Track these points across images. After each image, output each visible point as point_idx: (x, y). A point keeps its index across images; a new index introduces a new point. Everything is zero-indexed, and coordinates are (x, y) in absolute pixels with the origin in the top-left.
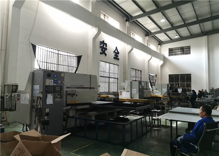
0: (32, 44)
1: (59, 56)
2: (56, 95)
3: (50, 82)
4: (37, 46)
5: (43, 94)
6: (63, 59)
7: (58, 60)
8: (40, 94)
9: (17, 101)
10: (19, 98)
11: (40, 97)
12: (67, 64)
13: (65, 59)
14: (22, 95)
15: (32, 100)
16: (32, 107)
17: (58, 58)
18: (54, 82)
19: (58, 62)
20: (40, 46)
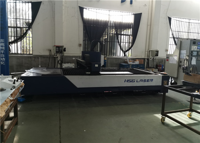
0: (168, 17)
1: (190, 24)
2: (199, 58)
3: (195, 48)
4: (172, 18)
5: (189, 57)
6: (194, 27)
7: (189, 28)
8: (187, 57)
9: (166, 62)
10: (168, 60)
11: (187, 59)
12: (197, 32)
13: (195, 27)
14: (170, 57)
15: (180, 61)
16: (179, 66)
17: (189, 26)
18: (197, 48)
19: (189, 30)
20: (174, 18)
